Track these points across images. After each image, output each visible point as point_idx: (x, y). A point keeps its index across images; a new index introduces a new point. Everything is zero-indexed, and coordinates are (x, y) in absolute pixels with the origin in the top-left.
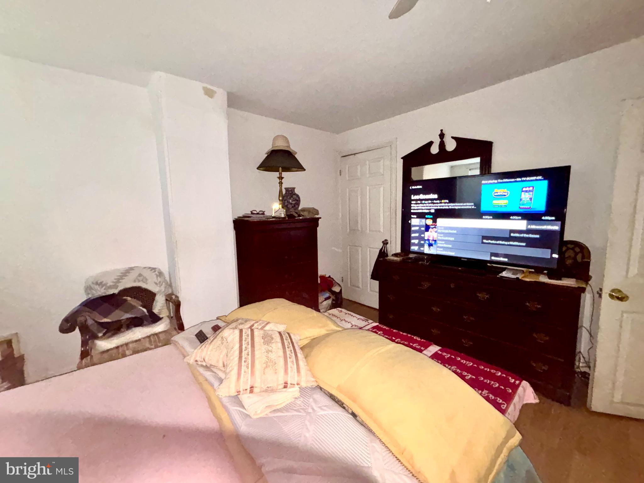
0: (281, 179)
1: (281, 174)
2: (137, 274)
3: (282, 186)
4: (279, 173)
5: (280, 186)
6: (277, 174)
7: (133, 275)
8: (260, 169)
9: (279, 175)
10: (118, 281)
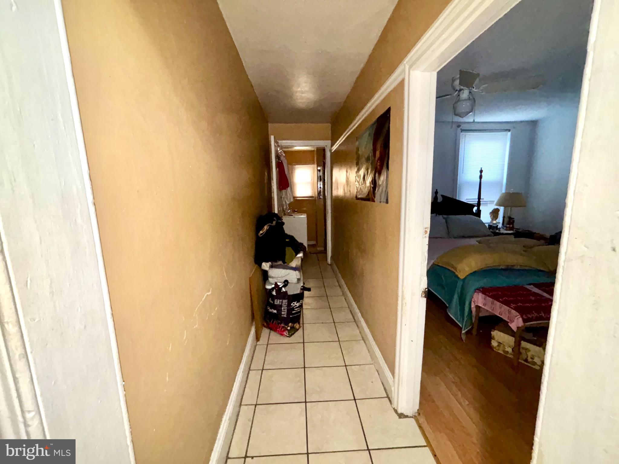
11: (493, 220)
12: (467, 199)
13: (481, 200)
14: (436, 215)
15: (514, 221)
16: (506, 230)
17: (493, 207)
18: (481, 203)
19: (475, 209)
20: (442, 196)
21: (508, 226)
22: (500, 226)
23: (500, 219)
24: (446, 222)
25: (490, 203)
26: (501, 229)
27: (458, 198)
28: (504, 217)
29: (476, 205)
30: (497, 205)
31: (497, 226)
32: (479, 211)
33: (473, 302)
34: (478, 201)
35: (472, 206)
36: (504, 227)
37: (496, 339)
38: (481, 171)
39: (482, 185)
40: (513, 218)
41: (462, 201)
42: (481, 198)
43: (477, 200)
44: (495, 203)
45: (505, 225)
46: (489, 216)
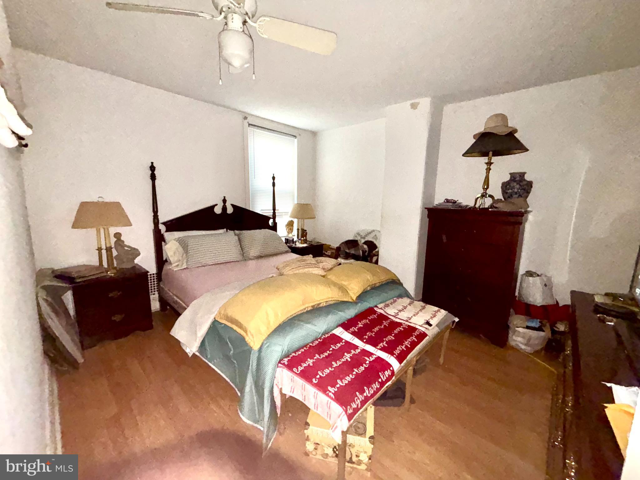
0: (489, 165)
1: (490, 159)
2: (374, 235)
3: (489, 173)
4: (489, 158)
5: (487, 173)
6: (485, 159)
7: (372, 235)
8: (465, 155)
9: (489, 159)
10: (366, 235)
11: (289, 233)
12: (262, 210)
13: (276, 211)
14: (227, 231)
15: (306, 233)
16: (302, 243)
17: (288, 219)
18: (276, 214)
19: (271, 221)
20: (233, 205)
21: (302, 239)
22: (295, 239)
23: (295, 232)
24: (239, 239)
25: (285, 215)
26: (297, 243)
27: (252, 208)
28: (298, 230)
29: (272, 217)
30: (291, 217)
31: (293, 239)
32: (275, 224)
33: (276, 385)
34: (273, 213)
35: (268, 218)
36: (299, 240)
37: (312, 440)
38: (274, 178)
39: (275, 194)
40: (306, 231)
41: (256, 212)
42: (276, 209)
43: (272, 211)
44: (289, 214)
45: (300, 237)
46: (285, 228)
